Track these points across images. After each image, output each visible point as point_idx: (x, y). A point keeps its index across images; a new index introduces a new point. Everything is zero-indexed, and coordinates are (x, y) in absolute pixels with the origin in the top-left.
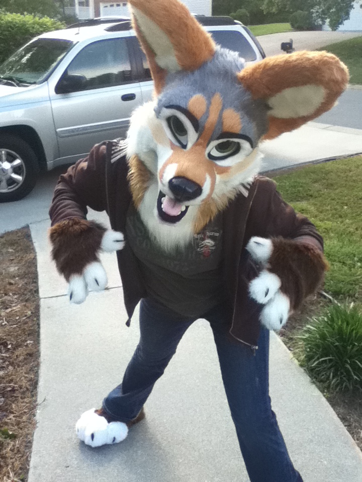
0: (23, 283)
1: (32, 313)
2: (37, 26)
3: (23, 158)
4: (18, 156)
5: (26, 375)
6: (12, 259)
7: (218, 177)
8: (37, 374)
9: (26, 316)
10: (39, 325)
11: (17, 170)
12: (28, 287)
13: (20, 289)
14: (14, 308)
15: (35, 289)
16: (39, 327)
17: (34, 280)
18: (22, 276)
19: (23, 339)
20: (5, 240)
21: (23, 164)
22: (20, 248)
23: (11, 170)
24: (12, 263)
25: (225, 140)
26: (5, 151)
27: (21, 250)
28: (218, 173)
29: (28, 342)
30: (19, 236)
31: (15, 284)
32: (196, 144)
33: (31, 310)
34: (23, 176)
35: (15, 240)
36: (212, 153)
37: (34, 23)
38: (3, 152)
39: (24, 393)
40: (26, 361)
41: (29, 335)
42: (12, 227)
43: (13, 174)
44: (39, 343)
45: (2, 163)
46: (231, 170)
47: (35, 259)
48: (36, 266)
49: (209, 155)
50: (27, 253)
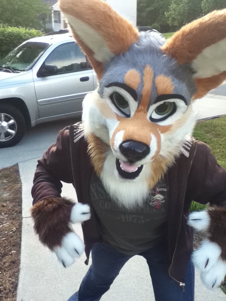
0: (12, 205)
1: (16, 229)
2: (27, 35)
3: (15, 119)
4: (12, 118)
5: (10, 279)
6: (5, 187)
7: (162, 136)
8: (17, 278)
9: (12, 231)
10: (20, 238)
11: (11, 127)
12: (15, 208)
13: (9, 210)
14: (4, 225)
15: (19, 211)
16: (21, 240)
17: (20, 204)
18: (11, 201)
19: (9, 249)
20: (2, 174)
21: (16, 123)
22: (11, 179)
23: (7, 127)
24: (5, 191)
25: (162, 102)
26: (4, 114)
27: (12, 181)
28: (161, 133)
29: (13, 252)
30: (11, 172)
31: (6, 206)
32: (138, 111)
33: (16, 227)
34: (15, 131)
35: (8, 174)
36: (153, 117)
37: (26, 33)
38: (2, 115)
39: (7, 294)
40: (10, 267)
41: (13, 246)
42: (8, 165)
43: (9, 129)
44: (20, 253)
45: (2, 122)
46: (172, 128)
47: (21, 188)
48: (21, 193)
49: (151, 118)
50: (16, 184)
